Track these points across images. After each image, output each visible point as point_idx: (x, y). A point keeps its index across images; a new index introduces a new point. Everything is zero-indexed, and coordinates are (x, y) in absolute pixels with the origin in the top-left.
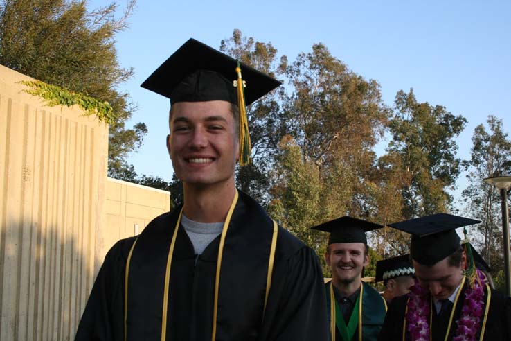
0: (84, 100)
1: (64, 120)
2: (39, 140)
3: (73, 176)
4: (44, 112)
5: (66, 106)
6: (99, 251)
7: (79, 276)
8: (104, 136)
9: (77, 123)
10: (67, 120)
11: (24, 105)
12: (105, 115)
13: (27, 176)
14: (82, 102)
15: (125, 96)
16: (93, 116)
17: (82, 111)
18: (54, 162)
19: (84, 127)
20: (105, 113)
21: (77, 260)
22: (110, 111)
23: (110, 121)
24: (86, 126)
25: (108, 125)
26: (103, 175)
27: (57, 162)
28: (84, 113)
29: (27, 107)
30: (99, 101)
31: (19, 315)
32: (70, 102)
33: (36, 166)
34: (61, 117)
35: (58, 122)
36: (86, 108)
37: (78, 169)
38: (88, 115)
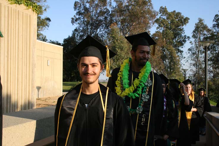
0: (26, 2)
1: (17, 11)
2: (6, 19)
3: (22, 36)
4: (8, 7)
5: (18, 5)
6: (34, 69)
7: (25, 79)
8: (35, 19)
9: (23, 12)
10: (19, 11)
12: (35, 10)
14: (25, 3)
15: (45, 1)
16: (30, 10)
17: (25, 7)
18: (14, 29)
19: (26, 14)
20: (36, 8)
21: (25, 73)
22: (38, 8)
23: (38, 12)
24: (27, 14)
25: (37, 14)
26: (35, 36)
27: (15, 29)
28: (26, 8)
29: (1, 5)
30: (33, 3)
32: (20, 3)
33: (6, 31)
34: (16, 10)
35: (15, 12)
36: (27, 6)
37: (24, 33)
38: (28, 9)
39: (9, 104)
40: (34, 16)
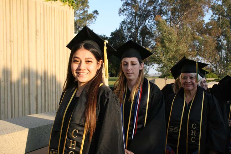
4: (44, 4)
5: (54, 1)
8: (72, 15)
9: (59, 9)
10: (54, 8)
11: (34, 2)
12: (72, 5)
13: (38, 33)
16: (67, 6)
17: (61, 3)
20: (72, 4)
22: (74, 3)
23: (74, 8)
24: (63, 10)
25: (74, 9)
27: (51, 27)
29: (36, 3)
31: (38, 94)
33: (42, 29)
34: (51, 7)
35: (50, 9)
36: (63, 2)
37: (60, 30)
38: (64, 5)
39: (47, 102)
40: (71, 12)
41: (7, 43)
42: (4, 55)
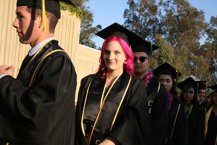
0: (71, 9)
3: (64, 40)
5: (63, 10)
8: (79, 25)
9: (67, 18)
12: (79, 16)
14: (70, 9)
15: (88, 8)
16: (75, 15)
18: (57, 33)
19: (70, 20)
20: (79, 14)
22: (82, 14)
24: (71, 20)
25: (80, 20)
26: (77, 41)
28: (70, 14)
30: (77, 9)
32: (65, 9)
36: (72, 12)
37: (67, 37)
38: (72, 15)
40: (78, 22)
41: (16, 44)
42: (13, 55)
